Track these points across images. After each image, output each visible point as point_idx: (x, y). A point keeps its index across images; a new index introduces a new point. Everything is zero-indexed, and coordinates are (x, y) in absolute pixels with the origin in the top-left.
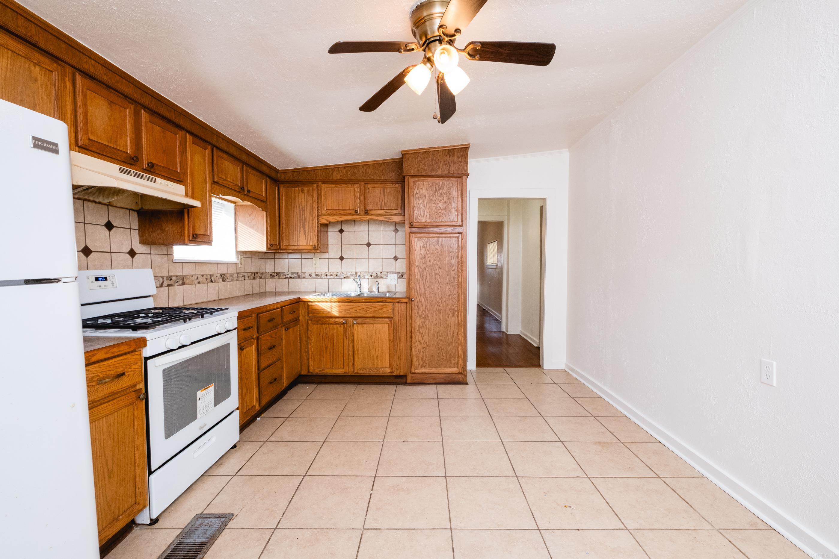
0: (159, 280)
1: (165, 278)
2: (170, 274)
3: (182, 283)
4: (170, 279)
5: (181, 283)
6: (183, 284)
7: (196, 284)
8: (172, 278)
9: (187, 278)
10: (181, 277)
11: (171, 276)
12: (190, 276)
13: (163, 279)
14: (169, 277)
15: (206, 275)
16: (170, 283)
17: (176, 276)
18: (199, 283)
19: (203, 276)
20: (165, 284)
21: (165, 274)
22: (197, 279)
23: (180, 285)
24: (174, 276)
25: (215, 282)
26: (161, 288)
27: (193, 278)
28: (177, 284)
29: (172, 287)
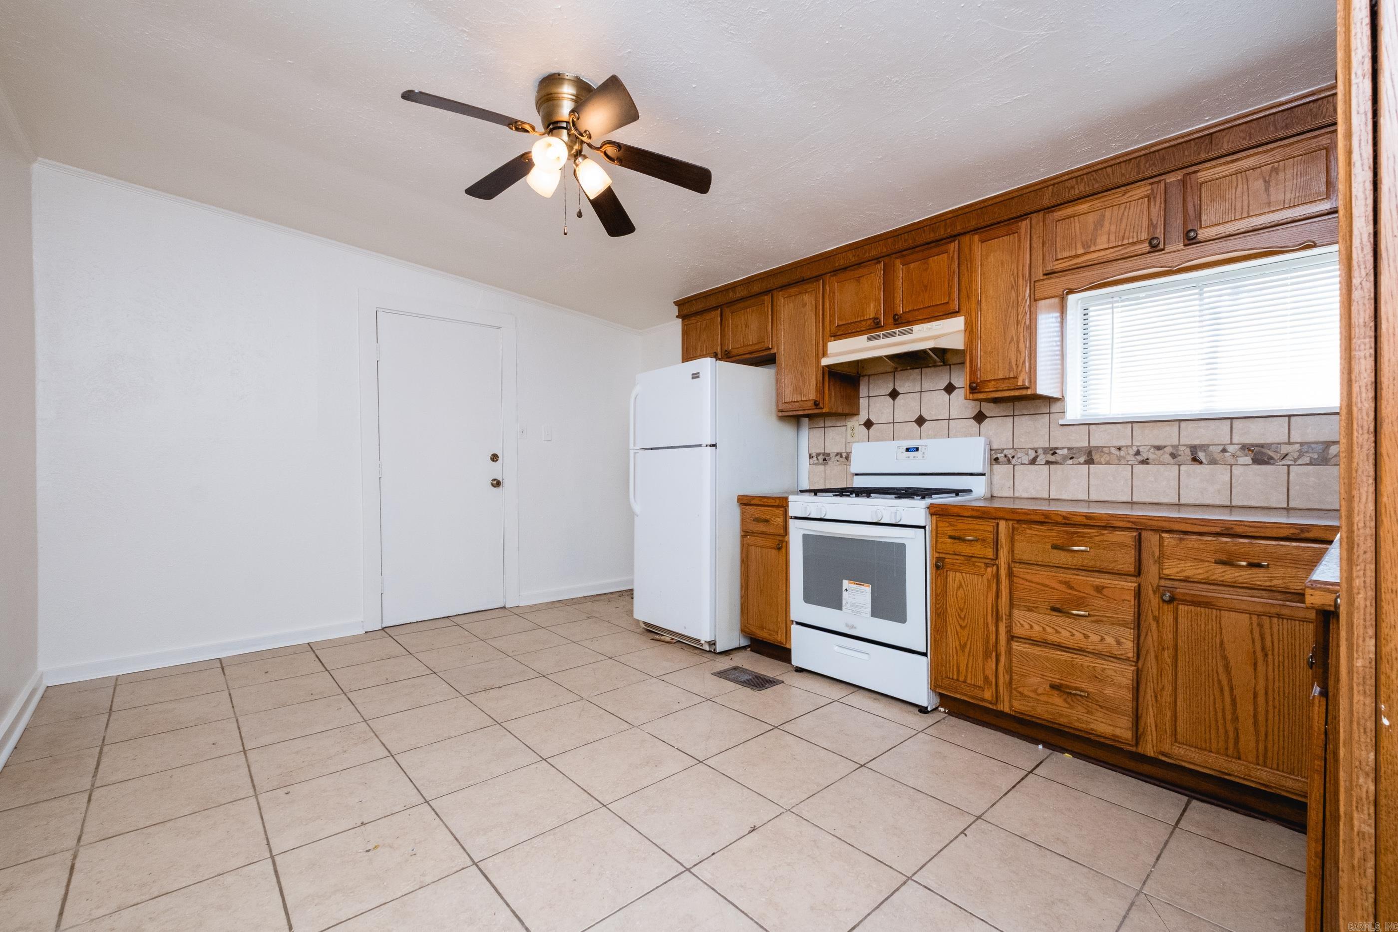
0: (1027, 454)
1: (1040, 451)
2: (1053, 445)
3: (1085, 461)
4: (1052, 452)
5: (1082, 460)
6: (1090, 461)
7: (1132, 465)
8: (1057, 451)
9: (1102, 452)
10: (1084, 449)
11: (1057, 448)
12: (1113, 450)
13: (1036, 452)
14: (1050, 450)
15: (1175, 447)
16: (1052, 458)
17: (1069, 449)
18: (1145, 462)
19: (1159, 448)
20: (1042, 459)
21: (1042, 443)
22: (1138, 453)
23: (1080, 464)
24: (1063, 448)
25: (1213, 462)
26: (1033, 466)
27: (1122, 453)
28: (1070, 462)
29: (1058, 466)
